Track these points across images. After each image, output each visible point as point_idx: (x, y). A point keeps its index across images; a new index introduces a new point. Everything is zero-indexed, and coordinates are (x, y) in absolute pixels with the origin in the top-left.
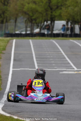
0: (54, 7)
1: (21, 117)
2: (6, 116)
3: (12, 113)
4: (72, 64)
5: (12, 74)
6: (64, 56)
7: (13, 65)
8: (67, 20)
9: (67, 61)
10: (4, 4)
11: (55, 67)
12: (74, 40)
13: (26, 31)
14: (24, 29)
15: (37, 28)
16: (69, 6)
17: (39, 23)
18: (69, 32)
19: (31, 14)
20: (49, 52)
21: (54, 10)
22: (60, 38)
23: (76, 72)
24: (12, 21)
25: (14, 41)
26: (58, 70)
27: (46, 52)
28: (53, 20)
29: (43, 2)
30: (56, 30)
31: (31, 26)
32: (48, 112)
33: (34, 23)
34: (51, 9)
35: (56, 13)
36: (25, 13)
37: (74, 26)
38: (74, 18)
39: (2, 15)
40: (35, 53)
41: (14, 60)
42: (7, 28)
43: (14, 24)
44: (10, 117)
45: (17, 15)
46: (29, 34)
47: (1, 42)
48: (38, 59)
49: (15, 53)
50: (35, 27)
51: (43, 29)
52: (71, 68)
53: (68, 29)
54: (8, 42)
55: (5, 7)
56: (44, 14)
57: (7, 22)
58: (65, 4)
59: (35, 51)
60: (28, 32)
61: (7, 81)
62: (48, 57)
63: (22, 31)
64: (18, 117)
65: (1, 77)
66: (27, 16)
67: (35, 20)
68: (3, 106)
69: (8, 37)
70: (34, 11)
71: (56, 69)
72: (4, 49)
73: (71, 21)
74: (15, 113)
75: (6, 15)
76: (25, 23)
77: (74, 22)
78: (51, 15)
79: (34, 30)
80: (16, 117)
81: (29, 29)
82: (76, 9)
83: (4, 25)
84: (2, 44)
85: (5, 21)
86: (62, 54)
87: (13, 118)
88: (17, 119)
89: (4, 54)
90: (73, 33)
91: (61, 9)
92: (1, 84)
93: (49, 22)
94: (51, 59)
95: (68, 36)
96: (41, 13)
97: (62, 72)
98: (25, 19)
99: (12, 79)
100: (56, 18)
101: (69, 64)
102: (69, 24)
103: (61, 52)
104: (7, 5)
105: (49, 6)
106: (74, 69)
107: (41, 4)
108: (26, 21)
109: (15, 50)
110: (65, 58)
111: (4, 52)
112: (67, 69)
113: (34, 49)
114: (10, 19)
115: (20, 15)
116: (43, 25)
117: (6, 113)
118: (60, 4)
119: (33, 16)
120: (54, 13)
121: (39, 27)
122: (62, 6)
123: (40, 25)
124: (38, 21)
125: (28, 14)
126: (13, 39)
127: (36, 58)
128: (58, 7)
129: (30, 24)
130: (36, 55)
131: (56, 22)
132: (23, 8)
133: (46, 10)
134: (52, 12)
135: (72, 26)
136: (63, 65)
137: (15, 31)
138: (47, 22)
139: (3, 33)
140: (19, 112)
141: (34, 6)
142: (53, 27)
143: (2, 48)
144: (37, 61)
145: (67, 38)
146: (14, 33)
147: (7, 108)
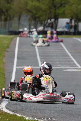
0: (58, 5)
1: (25, 115)
2: (9, 114)
3: (16, 111)
4: (75, 62)
5: (16, 72)
6: (67, 54)
7: (17, 63)
8: (70, 18)
9: (71, 59)
10: (8, 2)
11: (59, 65)
12: (77, 37)
13: (30, 29)
14: (28, 27)
15: (41, 26)
16: (73, 4)
17: (42, 21)
18: (72, 30)
19: (34, 12)
20: (53, 50)
21: (58, 8)
22: (63, 36)
23: (79, 70)
24: (16, 19)
25: (18, 39)
26: (62, 68)
27: (50, 50)
28: (56, 18)
30: (60, 28)
31: (35, 23)
32: (52, 110)
34: (55, 7)
35: (59, 10)
36: (29, 11)
37: (78, 23)
38: (78, 16)
39: (6, 13)
40: (39, 51)
41: (18, 58)
42: (11, 26)
43: (18, 22)
44: (14, 115)
45: (21, 13)
47: (4, 40)
49: (18, 51)
50: (39, 25)
51: (47, 27)
52: (75, 65)
53: (71, 27)
54: (12, 39)
55: (9, 5)
56: (48, 12)
57: (10, 19)
58: (69, 2)
59: (38, 49)
60: (32, 30)
61: (11, 78)
62: (52, 55)
64: (22, 115)
65: (5, 75)
66: (31, 14)
67: (39, 17)
68: (7, 104)
69: (11, 34)
71: (60, 66)
72: (8, 47)
73: (75, 19)
74: (18, 111)
75: (9, 13)
76: (29, 21)
77: (78, 20)
78: (55, 13)
80: (19, 115)
81: (32, 27)
82: (79, 7)
83: (8, 22)
84: (6, 42)
85: (8, 18)
86: (65, 52)
87: (17, 116)
88: (21, 117)
89: (7, 51)
90: (77, 31)
91: (64, 7)
92: (5, 82)
93: (53, 20)
94: (55, 57)
95: (72, 34)
96: (44, 11)
97: (66, 70)
98: (29, 17)
99: (16, 77)
100: (60, 16)
101: (73, 61)
102: (73, 22)
103: (64, 49)
104: (10, 3)
105: (53, 4)
106: (77, 66)
107: (45, 1)
108: (29, 19)
109: (19, 48)
110: (68, 56)
112: (70, 66)
114: (13, 17)
115: (24, 13)
116: (47, 23)
118: (63, 2)
119: (36, 14)
120: (57, 11)
121: (43, 25)
122: (65, 3)
123: (43, 22)
124: (41, 18)
125: (32, 12)
126: (17, 37)
127: (40, 56)
128: (61, 5)
129: (33, 22)
130: (39, 53)
131: (60, 20)
132: (27, 6)
133: (50, 8)
134: (55, 10)
135: (76, 24)
136: (67, 63)
137: (19, 29)
138: (51, 20)
139: (7, 30)
140: (23, 110)
141: (37, 4)
142: (57, 25)
143: (5, 45)
144: (41, 58)
146: (17, 31)
147: (10, 106)
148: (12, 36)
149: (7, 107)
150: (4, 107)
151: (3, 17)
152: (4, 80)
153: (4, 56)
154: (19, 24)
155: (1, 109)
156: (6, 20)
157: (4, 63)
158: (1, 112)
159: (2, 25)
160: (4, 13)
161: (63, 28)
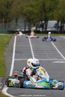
0: (48, 10)
3: (15, 94)
4: (62, 55)
5: (14, 64)
6: (55, 49)
7: (15, 56)
8: (58, 20)
9: (58, 53)
10: (7, 7)
11: (49, 58)
12: (63, 36)
13: (25, 29)
14: (24, 27)
15: (34, 26)
16: (60, 9)
17: (35, 22)
19: (29, 15)
20: (44, 46)
21: (48, 12)
24: (14, 21)
25: (16, 37)
26: (51, 60)
27: (42, 46)
28: (46, 20)
29: (38, 6)
30: (49, 28)
31: (29, 24)
33: (31, 23)
34: (45, 11)
35: (49, 14)
36: (24, 15)
38: (63, 19)
39: (6, 17)
40: (33, 47)
41: (16, 52)
42: (10, 27)
43: (15, 23)
45: (18, 16)
46: (27, 31)
47: (5, 38)
48: (35, 52)
49: (16, 47)
50: (32, 26)
51: (39, 27)
52: (62, 58)
54: (11, 37)
55: (8, 10)
56: (40, 15)
57: (9, 21)
58: (56, 8)
59: (32, 45)
60: (27, 30)
61: (10, 69)
62: (43, 49)
63: (22, 29)
65: (5, 66)
66: (26, 17)
67: (32, 20)
68: (8, 89)
69: (10, 33)
70: (31, 13)
71: (49, 59)
72: (8, 44)
73: (61, 21)
74: (17, 95)
75: (9, 16)
76: (24, 22)
78: (45, 16)
79: (31, 28)
81: (27, 27)
83: (7, 24)
84: (6, 39)
85: (8, 21)
86: (54, 47)
89: (7, 47)
90: (63, 30)
91: (53, 11)
92: (5, 71)
93: (43, 22)
94: (45, 52)
95: (59, 33)
96: (37, 14)
97: (54, 61)
98: (24, 19)
99: (14, 67)
100: (49, 19)
101: (60, 55)
102: (60, 23)
103: (53, 45)
104: (9, 8)
105: (43, 9)
106: (63, 59)
107: (37, 7)
108: (25, 21)
109: (16, 44)
110: (56, 50)
111: (7, 45)
112: (58, 59)
113: (32, 43)
114: (12, 20)
115: (20, 16)
116: (39, 24)
117: (10, 94)
118: (52, 7)
119: (30, 17)
120: (47, 15)
121: (36, 26)
122: (53, 8)
123: (36, 24)
124: (34, 21)
125: (27, 15)
126: (15, 35)
127: (33, 50)
128: (50, 10)
129: (28, 23)
130: (33, 48)
131: (49, 22)
132: (23, 10)
133: (41, 12)
134: (46, 14)
135: (62, 24)
136: (55, 56)
137: (16, 29)
139: (7, 30)
140: (21, 94)
141: (31, 9)
142: (46, 26)
143: (5, 42)
144: (34, 53)
145: (58, 35)
146: (15, 30)
147: (10, 91)
148: (11, 35)
149: (8, 92)
150: (6, 91)
151: (3, 20)
152: (5, 70)
153: (5, 51)
154: (16, 25)
155: (3, 93)
156: (6, 22)
157: (4, 56)
158: (3, 95)
159: (2, 26)
160: (4, 16)
161: (52, 28)
